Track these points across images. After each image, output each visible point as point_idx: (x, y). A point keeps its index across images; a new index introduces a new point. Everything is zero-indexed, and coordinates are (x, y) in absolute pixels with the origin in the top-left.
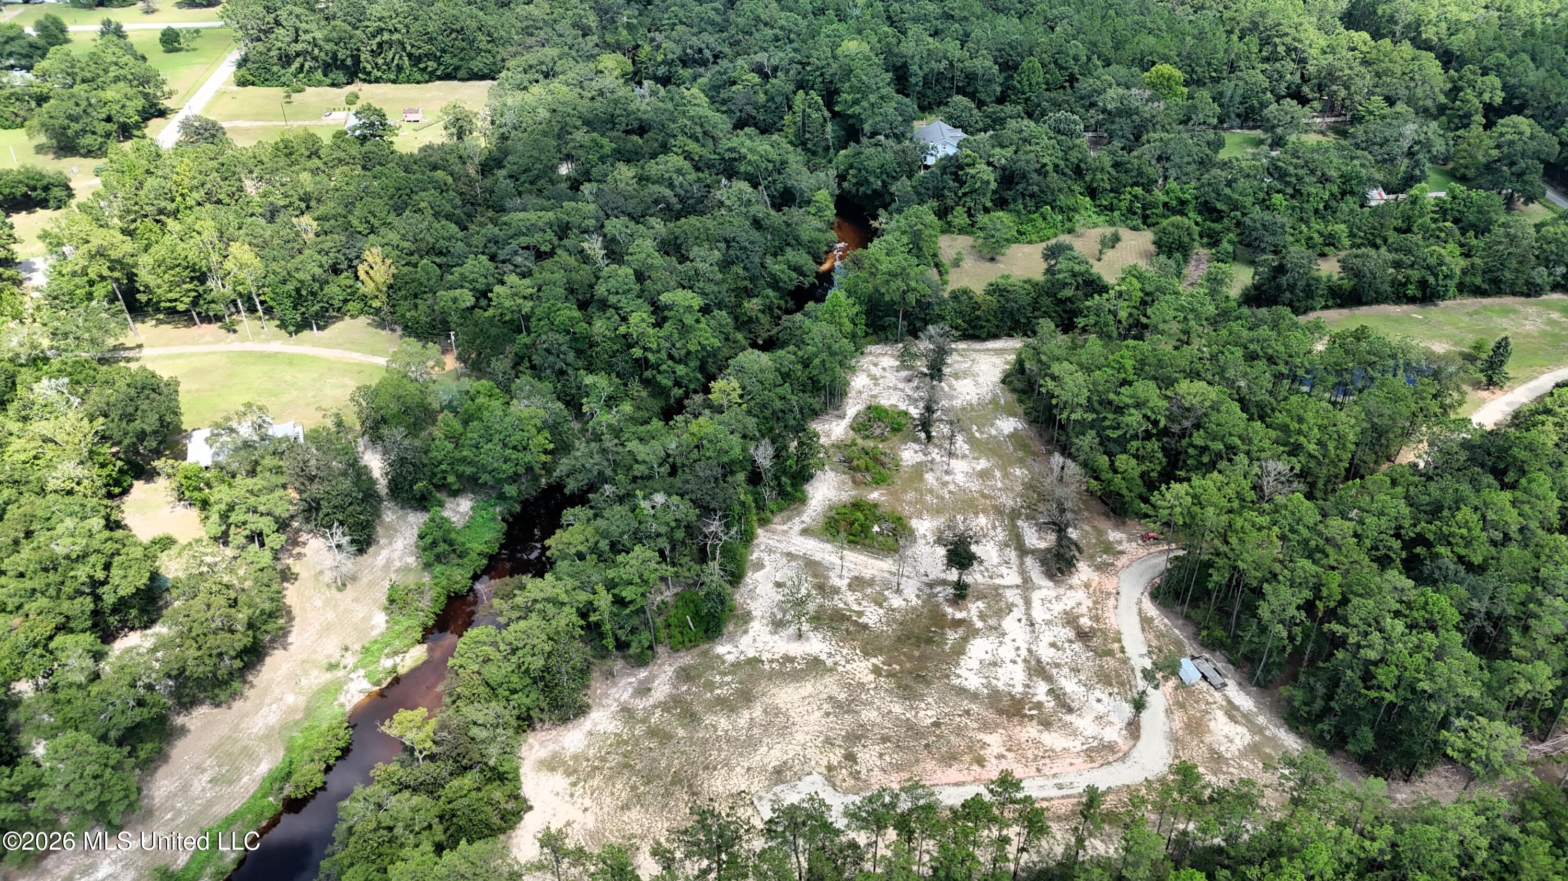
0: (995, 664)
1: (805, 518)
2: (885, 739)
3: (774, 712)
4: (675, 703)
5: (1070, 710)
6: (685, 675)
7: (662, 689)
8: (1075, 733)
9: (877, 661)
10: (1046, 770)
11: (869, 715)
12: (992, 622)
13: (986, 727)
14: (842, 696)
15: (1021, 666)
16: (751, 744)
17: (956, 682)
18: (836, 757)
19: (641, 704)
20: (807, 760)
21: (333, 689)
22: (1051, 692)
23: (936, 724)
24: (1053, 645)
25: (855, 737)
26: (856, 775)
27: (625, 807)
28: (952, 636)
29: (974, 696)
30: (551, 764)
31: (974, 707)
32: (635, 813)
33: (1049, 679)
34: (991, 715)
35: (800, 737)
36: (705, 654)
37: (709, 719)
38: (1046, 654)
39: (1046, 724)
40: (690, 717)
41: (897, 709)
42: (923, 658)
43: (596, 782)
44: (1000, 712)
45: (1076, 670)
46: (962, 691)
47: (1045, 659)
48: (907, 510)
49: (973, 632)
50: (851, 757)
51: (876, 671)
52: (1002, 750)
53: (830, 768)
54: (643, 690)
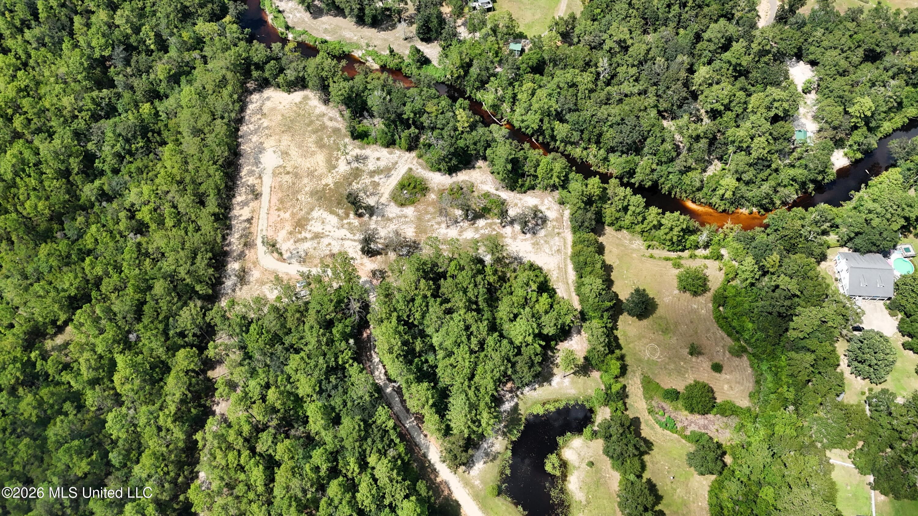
0: (323, 222)
1: (419, 170)
2: (294, 184)
3: (313, 154)
4: (324, 127)
5: (295, 242)
6: (336, 131)
7: (330, 124)
8: (284, 241)
9: (332, 186)
10: (269, 228)
11: (306, 180)
12: (346, 226)
13: (293, 215)
14: (316, 173)
15: (321, 231)
16: (300, 146)
17: (317, 209)
18: (288, 169)
19: (325, 119)
20: (289, 161)
21: (359, 47)
22: (306, 238)
23: (297, 200)
24: (330, 244)
25: (296, 175)
26: (280, 173)
27: (283, 115)
28: (341, 212)
29: (309, 213)
30: (306, 98)
31: (303, 213)
32: (280, 117)
33: (312, 239)
34: (299, 216)
35: (299, 160)
36: (346, 136)
37: (314, 137)
38: (325, 241)
39: (291, 233)
40: (315, 132)
41: (307, 189)
42: (330, 200)
43: (295, 108)
44: (299, 220)
45: (315, 249)
46: (312, 210)
47: (322, 240)
48: (421, 207)
49: (341, 219)
50: (288, 173)
51: (327, 185)
52: (282, 217)
53: (285, 167)
54: (331, 119)
